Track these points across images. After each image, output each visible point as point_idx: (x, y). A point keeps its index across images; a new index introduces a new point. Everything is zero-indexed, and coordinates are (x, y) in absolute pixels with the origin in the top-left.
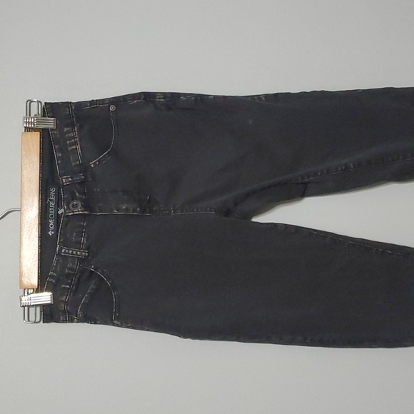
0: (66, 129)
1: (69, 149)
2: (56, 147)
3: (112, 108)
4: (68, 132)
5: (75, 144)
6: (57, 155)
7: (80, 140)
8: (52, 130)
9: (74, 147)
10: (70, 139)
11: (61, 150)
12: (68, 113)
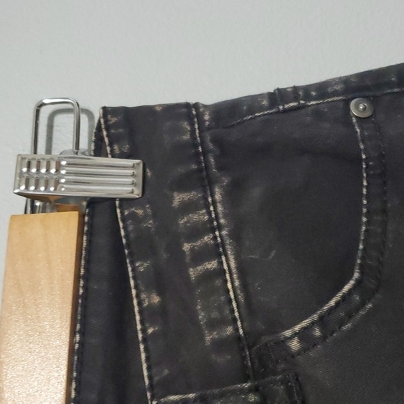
0: (178, 198)
1: (193, 273)
2: (136, 268)
3: (358, 108)
4: (187, 208)
5: (216, 251)
6: (143, 299)
7: (236, 236)
8: (125, 202)
9: (212, 265)
10: (195, 232)
11: (157, 281)
12: (187, 137)
